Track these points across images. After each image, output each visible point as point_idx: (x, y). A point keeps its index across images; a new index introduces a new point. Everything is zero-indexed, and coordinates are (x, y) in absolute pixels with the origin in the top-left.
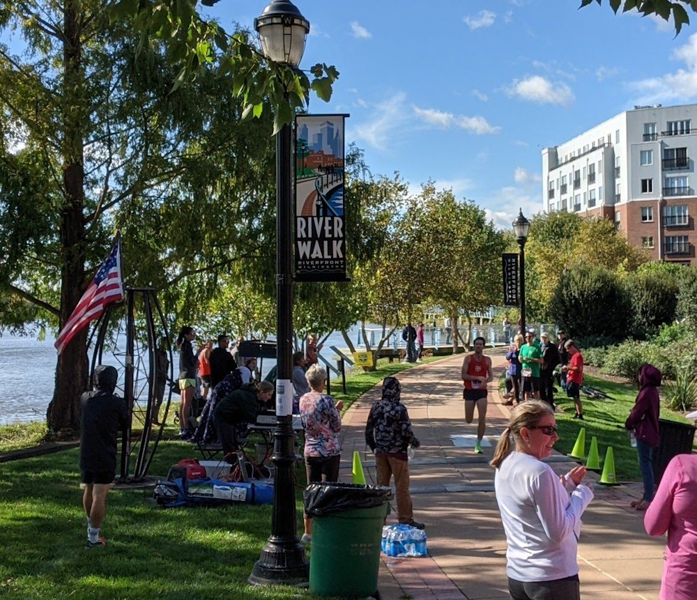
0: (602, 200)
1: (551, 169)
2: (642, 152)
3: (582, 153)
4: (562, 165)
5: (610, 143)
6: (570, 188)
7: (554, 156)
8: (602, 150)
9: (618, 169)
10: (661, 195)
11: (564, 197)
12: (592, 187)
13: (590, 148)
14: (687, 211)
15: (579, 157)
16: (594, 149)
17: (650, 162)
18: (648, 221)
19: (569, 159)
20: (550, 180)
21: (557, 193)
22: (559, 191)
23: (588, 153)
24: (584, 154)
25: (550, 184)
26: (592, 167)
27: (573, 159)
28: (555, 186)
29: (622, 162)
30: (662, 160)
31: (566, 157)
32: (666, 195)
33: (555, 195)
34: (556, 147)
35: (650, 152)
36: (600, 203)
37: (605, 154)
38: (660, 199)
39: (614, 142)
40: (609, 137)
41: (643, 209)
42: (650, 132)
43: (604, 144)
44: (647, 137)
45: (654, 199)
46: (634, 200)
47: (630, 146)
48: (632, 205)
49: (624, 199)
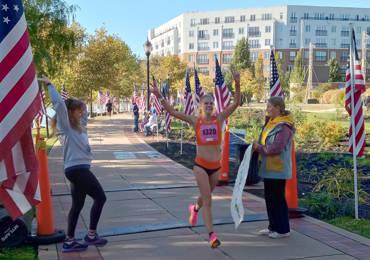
0: (173, 52)
1: (151, 39)
2: (190, 31)
3: (165, 31)
4: (156, 37)
5: (176, 27)
6: (160, 47)
7: (153, 33)
8: (173, 30)
9: (180, 38)
11: (157, 50)
12: (169, 46)
13: (168, 29)
17: (193, 36)
18: (191, 61)
22: (155, 48)
26: (169, 38)
27: (161, 34)
28: (153, 46)
29: (182, 36)
30: (198, 35)
31: (158, 34)
32: (199, 50)
34: (154, 29)
35: (193, 31)
37: (174, 32)
38: (197, 52)
39: (178, 27)
40: (176, 25)
41: (190, 56)
42: (193, 23)
43: (174, 28)
44: (192, 25)
45: (194, 52)
46: (186, 52)
47: (185, 29)
48: (185, 54)
49: (182, 52)
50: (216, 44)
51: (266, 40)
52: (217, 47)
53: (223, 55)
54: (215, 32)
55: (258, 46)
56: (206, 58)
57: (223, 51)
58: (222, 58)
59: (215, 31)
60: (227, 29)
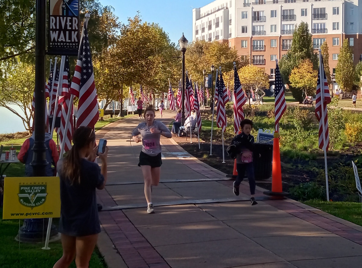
0: (222, 36)
1: (197, 20)
2: (242, 12)
3: (213, 11)
4: (202, 17)
5: (227, 7)
6: (206, 29)
7: (198, 12)
8: (223, 10)
9: (231, 20)
11: (203, 34)
12: (217, 29)
13: (217, 9)
15: (211, 13)
16: (219, 10)
17: (247, 17)
19: (206, 14)
20: (196, 25)
21: (200, 32)
23: (216, 11)
25: (196, 27)
26: (218, 19)
27: (208, 14)
29: (233, 17)
30: (252, 17)
31: (205, 14)
32: (254, 35)
34: (200, 8)
35: (246, 12)
36: (221, 38)
37: (224, 12)
38: (251, 36)
39: (229, 6)
40: (227, 4)
41: (242, 41)
42: (247, 2)
43: (224, 7)
44: (245, 5)
45: (248, 36)
46: (238, 36)
47: (237, 9)
48: (237, 39)
49: (233, 36)
50: (273, 28)
51: (334, 24)
52: (275, 31)
53: (283, 40)
54: (273, 14)
55: (324, 30)
56: (263, 44)
57: (282, 35)
58: (281, 44)
59: (272, 12)
60: (288, 10)
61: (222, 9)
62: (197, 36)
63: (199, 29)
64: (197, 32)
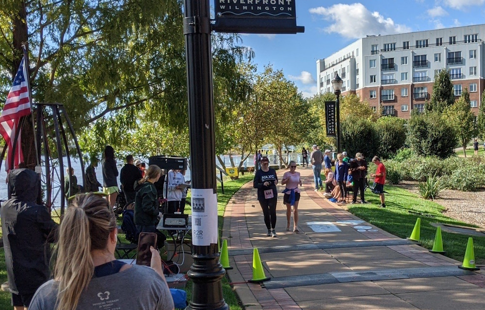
0: (349, 87)
1: (321, 71)
2: (370, 60)
3: (338, 62)
4: (327, 69)
5: (353, 56)
7: (323, 64)
8: (349, 60)
9: (358, 70)
10: (380, 84)
11: (328, 86)
13: (343, 59)
14: (394, 92)
15: (337, 64)
16: (345, 59)
17: (374, 66)
18: (373, 98)
19: (331, 65)
20: (321, 77)
21: (325, 84)
22: (326, 83)
23: (341, 62)
24: (339, 62)
25: (321, 79)
26: (344, 69)
27: (333, 65)
28: (323, 80)
29: (360, 66)
30: (381, 65)
31: (329, 64)
32: (383, 84)
33: (324, 85)
34: (324, 59)
35: (374, 60)
36: (348, 89)
37: (351, 62)
38: (379, 86)
39: (355, 55)
40: (353, 53)
41: (371, 92)
42: (375, 50)
43: (350, 57)
44: (373, 52)
45: (376, 86)
46: (366, 87)
47: (365, 58)
48: (365, 89)
49: (361, 86)
50: (404, 76)
51: (471, 68)
52: (406, 79)
53: (415, 88)
54: (404, 60)
55: (460, 75)
56: (392, 93)
57: (414, 83)
59: (403, 58)
60: (419, 56)
61: (348, 58)
62: (322, 89)
63: (324, 81)
64: (322, 85)
